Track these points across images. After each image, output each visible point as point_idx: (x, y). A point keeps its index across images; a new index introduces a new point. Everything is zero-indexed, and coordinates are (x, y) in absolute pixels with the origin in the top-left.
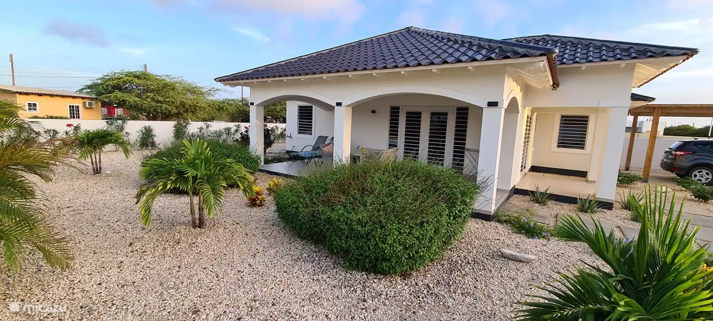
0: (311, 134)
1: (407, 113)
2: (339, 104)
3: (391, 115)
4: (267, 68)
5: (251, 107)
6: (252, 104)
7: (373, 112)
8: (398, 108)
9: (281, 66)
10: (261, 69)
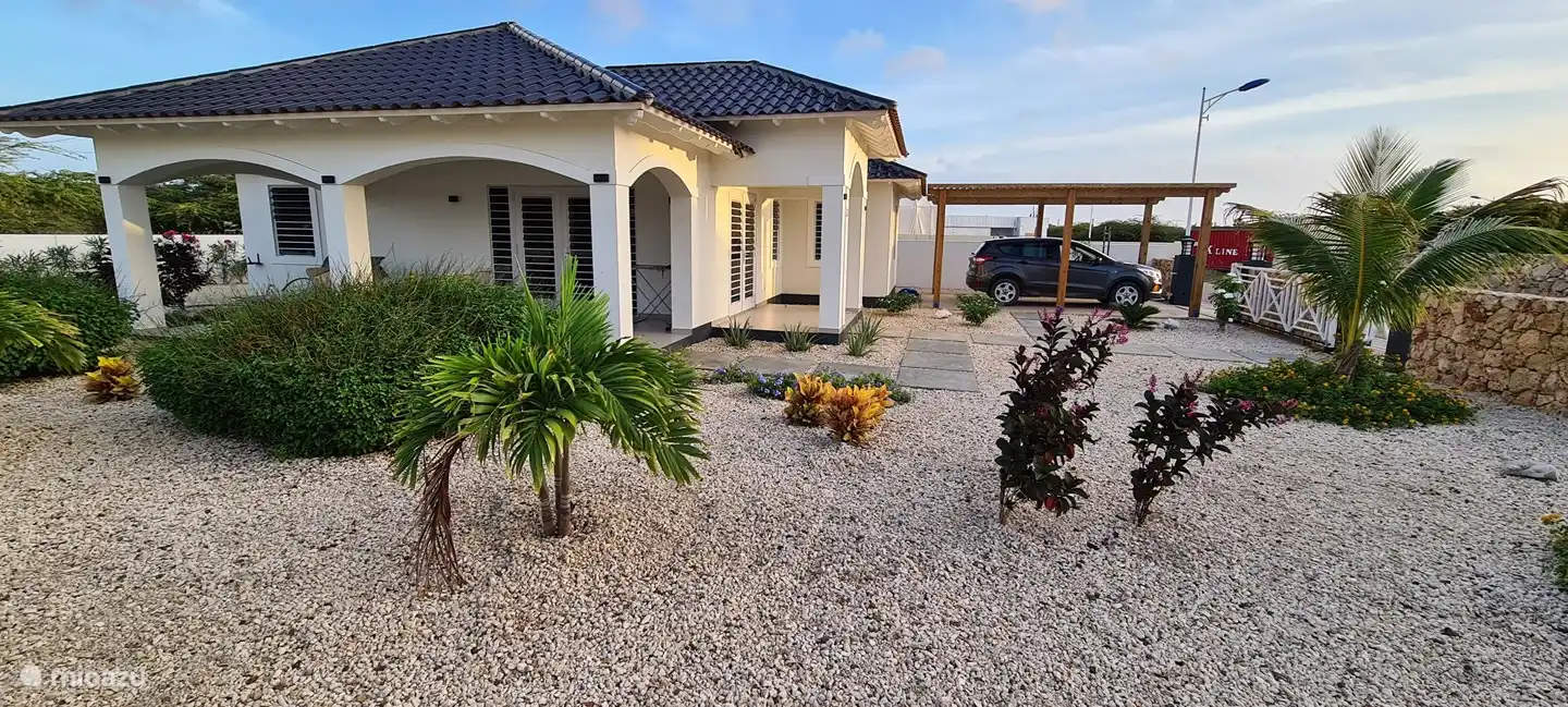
0: (313, 253)
1: (525, 201)
2: (329, 180)
3: (492, 206)
4: (139, 92)
5: (103, 187)
6: (106, 180)
7: (453, 199)
8: (504, 191)
9: (181, 89)
10: (123, 93)
